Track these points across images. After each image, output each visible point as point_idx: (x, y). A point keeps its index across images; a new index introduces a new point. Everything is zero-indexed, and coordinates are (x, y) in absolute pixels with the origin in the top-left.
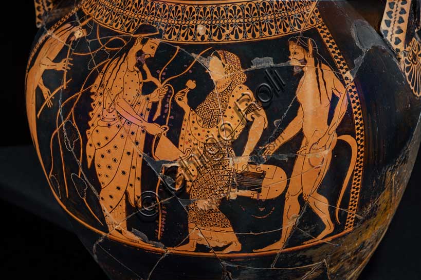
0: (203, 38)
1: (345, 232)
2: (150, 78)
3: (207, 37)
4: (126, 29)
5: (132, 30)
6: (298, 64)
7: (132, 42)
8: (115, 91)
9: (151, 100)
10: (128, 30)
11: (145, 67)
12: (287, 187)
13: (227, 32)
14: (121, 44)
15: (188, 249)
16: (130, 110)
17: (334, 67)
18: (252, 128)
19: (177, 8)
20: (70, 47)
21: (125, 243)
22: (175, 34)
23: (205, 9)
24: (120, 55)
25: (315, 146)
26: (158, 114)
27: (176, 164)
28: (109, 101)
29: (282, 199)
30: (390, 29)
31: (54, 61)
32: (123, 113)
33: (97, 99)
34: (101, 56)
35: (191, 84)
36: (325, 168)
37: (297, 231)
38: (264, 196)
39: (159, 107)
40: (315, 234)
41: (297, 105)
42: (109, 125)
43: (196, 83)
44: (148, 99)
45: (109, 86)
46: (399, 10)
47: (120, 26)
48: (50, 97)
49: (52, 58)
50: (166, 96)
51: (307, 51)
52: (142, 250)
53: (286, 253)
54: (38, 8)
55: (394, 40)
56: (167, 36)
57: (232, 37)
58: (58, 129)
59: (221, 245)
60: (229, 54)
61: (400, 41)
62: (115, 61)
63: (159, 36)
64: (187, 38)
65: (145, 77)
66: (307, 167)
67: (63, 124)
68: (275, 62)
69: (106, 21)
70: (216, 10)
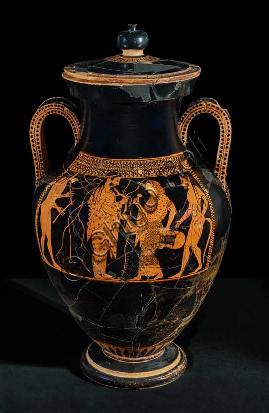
0: (141, 175)
1: (206, 269)
2: (119, 194)
3: (143, 175)
4: (101, 174)
5: (104, 175)
6: (185, 185)
7: (106, 180)
8: (101, 202)
9: (121, 204)
10: (103, 175)
11: (115, 190)
12: (185, 243)
13: (152, 172)
14: (100, 181)
15: (137, 279)
16: (111, 209)
17: (200, 187)
18: (170, 213)
19: (127, 163)
20: (70, 187)
21: (103, 281)
22: (127, 174)
23: (140, 162)
24: (101, 186)
25: (197, 222)
26: (125, 210)
27: (136, 233)
28: (99, 206)
29: (182, 249)
30: (218, 172)
31: (62, 194)
32: (107, 211)
33: (92, 207)
34: (90, 188)
35: (140, 196)
36: (200, 233)
37: (188, 266)
38: (175, 247)
39: (126, 206)
40: (195, 269)
41: (188, 203)
42: (100, 218)
43: (142, 195)
44: (119, 203)
45: (98, 200)
46: (223, 163)
47: (97, 174)
48: (62, 211)
49: (61, 193)
50: (128, 201)
51: (188, 180)
52: (112, 283)
53: (182, 279)
54: (38, 176)
55: (220, 177)
56: (123, 176)
57: (155, 174)
58: (68, 226)
59: (153, 276)
60: (155, 182)
61: (223, 178)
62: (99, 189)
63: (120, 176)
64: (133, 176)
65: (116, 194)
66: (194, 232)
67: (73, 221)
68: (175, 185)
69: (89, 172)
70: (145, 162)
